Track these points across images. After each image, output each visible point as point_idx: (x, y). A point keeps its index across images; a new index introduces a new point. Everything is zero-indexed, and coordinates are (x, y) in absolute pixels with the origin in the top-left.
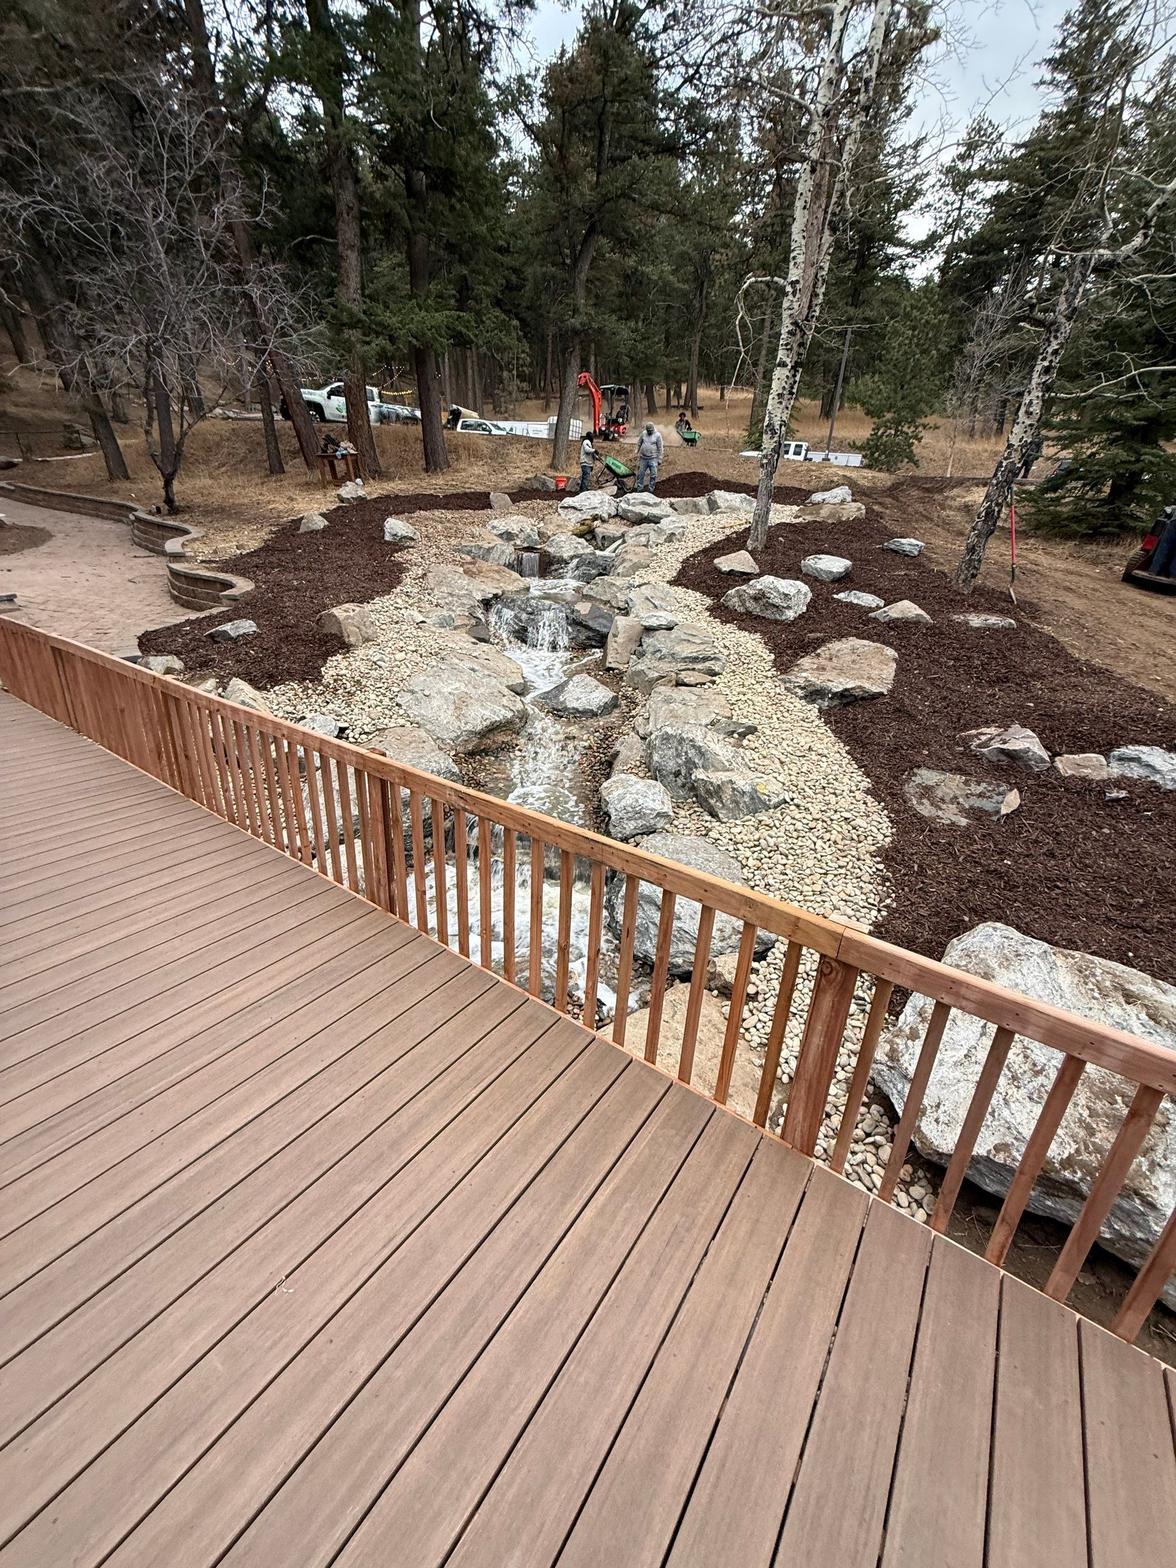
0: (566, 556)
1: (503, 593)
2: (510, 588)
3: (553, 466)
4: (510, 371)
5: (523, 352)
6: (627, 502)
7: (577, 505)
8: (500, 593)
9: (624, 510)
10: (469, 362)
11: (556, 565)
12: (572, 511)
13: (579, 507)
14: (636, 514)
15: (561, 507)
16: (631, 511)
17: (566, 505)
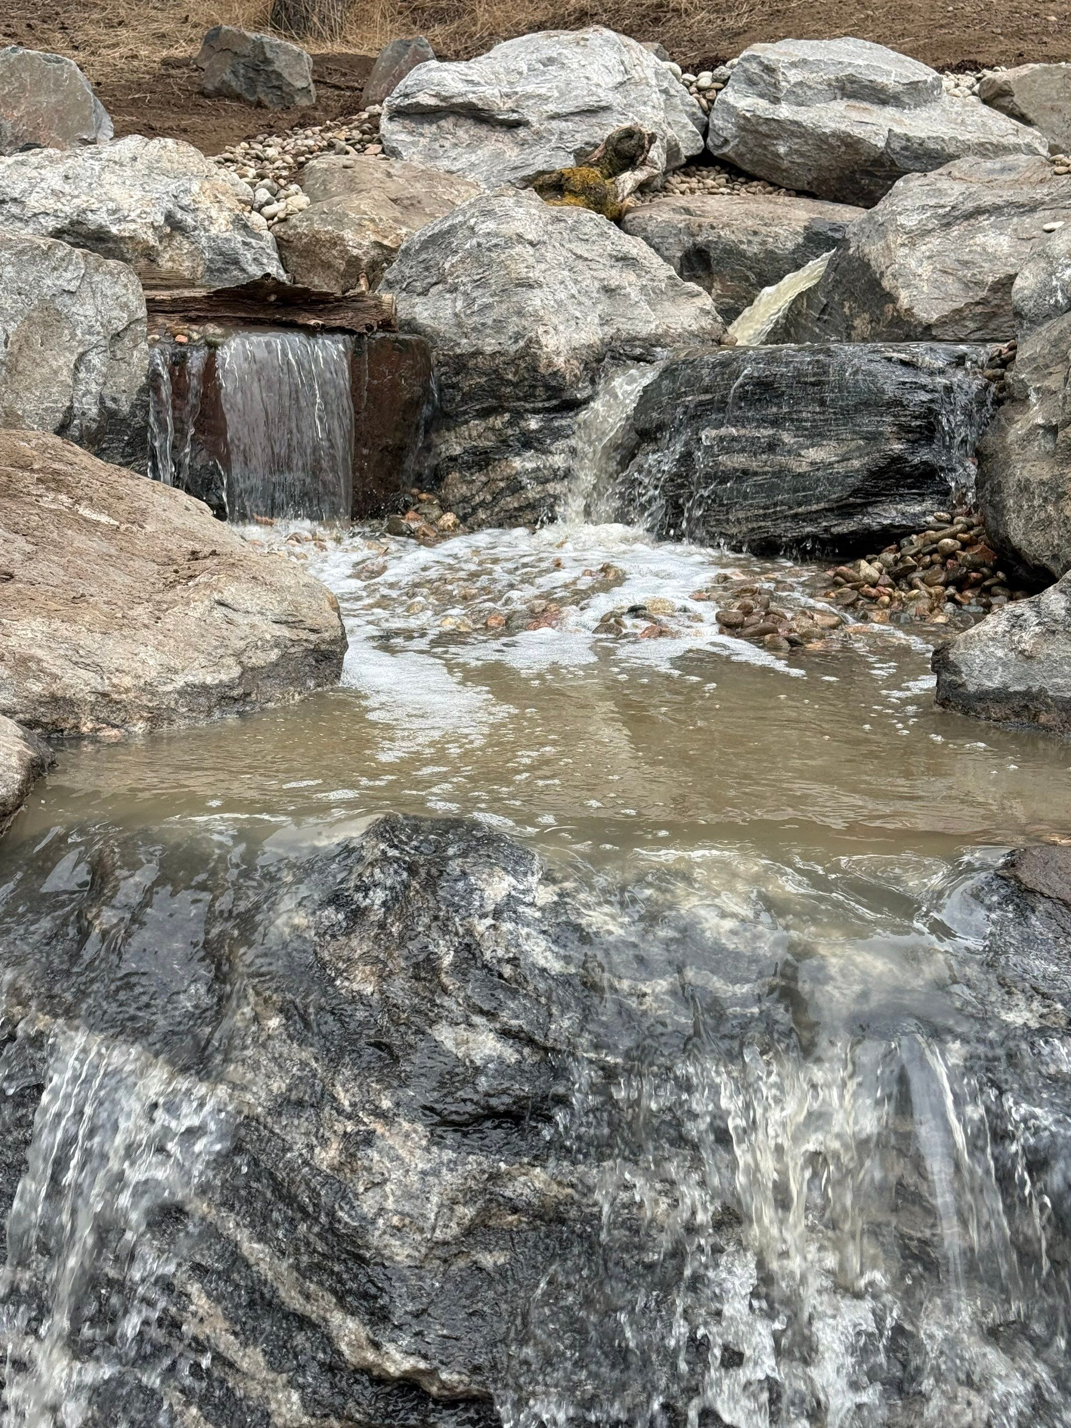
0: (562, 341)
1: (52, 733)
2: (136, 660)
6: (765, 82)
7: (489, 95)
9: (748, 125)
11: (476, 426)
12: (465, 131)
13: (503, 108)
14: (822, 141)
15: (398, 113)
16: (793, 130)
17: (425, 99)
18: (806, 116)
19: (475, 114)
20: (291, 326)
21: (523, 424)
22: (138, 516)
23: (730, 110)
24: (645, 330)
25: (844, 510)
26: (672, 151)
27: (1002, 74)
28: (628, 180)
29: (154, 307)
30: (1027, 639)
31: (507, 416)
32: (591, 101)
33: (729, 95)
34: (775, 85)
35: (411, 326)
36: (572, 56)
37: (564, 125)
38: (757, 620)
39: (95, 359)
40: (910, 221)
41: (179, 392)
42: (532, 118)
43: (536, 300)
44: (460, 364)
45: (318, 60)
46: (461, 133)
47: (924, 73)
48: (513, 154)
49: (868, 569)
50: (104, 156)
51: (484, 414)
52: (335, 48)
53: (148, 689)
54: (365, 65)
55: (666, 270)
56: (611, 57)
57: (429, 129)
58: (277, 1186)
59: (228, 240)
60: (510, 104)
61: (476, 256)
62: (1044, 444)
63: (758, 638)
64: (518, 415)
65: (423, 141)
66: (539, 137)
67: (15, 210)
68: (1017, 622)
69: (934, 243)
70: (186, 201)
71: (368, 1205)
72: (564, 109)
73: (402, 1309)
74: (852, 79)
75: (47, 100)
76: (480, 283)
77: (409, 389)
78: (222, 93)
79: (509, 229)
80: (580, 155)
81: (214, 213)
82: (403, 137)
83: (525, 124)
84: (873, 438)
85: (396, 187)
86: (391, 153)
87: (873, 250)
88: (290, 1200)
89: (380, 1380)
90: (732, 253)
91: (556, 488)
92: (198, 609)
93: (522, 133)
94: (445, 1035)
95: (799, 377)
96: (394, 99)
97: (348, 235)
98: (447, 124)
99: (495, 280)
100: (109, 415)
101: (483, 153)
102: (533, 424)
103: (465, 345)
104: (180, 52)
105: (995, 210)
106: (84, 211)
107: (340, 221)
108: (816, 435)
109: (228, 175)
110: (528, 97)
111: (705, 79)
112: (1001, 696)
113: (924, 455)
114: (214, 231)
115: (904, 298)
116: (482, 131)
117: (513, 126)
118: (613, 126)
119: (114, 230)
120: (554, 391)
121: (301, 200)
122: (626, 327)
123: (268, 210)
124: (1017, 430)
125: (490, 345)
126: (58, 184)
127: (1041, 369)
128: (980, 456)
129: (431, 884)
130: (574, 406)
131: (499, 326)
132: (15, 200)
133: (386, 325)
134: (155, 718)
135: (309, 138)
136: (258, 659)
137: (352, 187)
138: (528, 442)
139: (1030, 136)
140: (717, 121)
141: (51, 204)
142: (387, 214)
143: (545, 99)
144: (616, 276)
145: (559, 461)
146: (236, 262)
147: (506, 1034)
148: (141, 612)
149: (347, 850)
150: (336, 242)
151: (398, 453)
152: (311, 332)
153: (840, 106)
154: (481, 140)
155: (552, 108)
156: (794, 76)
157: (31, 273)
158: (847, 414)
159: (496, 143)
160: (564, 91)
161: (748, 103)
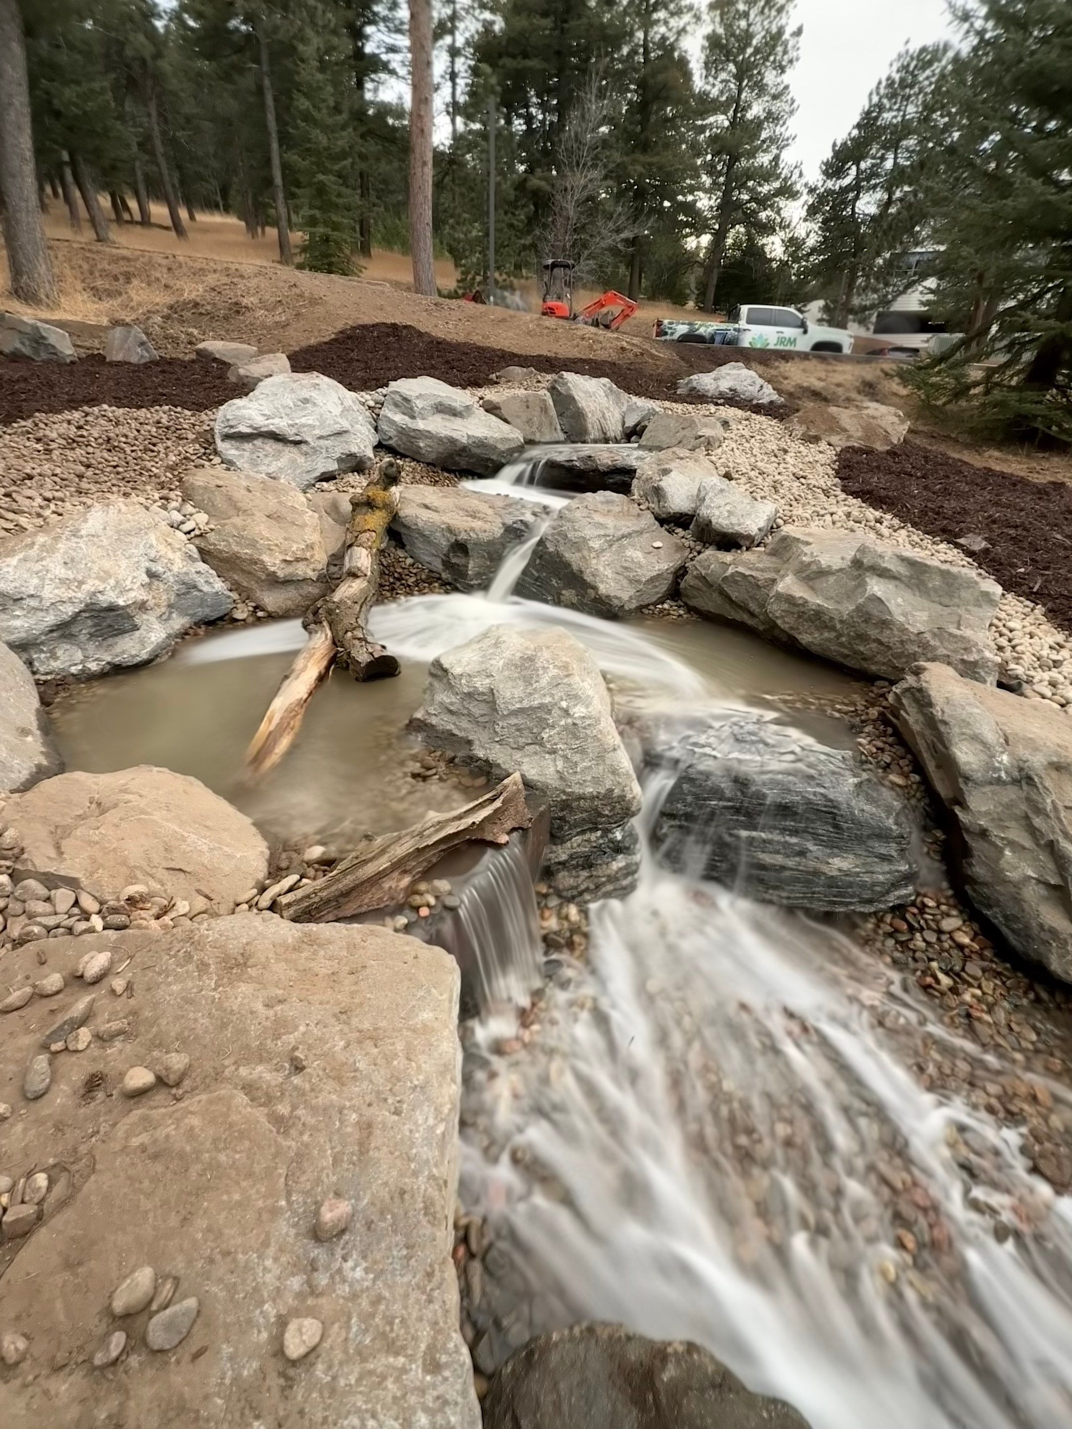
9: (402, 430)
11: (577, 840)
12: (271, 446)
13: (290, 434)
15: (227, 438)
16: (426, 434)
17: (244, 429)
18: (430, 427)
19: (275, 437)
21: (610, 836)
23: (392, 422)
31: (599, 833)
32: (337, 428)
33: (385, 412)
34: (411, 409)
36: (317, 398)
37: (326, 442)
42: (309, 439)
44: (566, 805)
46: (267, 447)
47: (469, 400)
48: (301, 460)
50: (83, 532)
56: (335, 397)
57: (248, 446)
59: (187, 574)
60: (294, 431)
65: (247, 454)
66: (315, 450)
67: (33, 603)
70: (153, 555)
72: (325, 433)
74: (441, 404)
81: (171, 555)
82: (233, 452)
83: (306, 442)
86: (227, 462)
93: (304, 447)
96: (223, 428)
97: (265, 558)
98: (258, 442)
101: (283, 462)
102: (618, 835)
106: (94, 594)
107: (254, 546)
110: (304, 426)
114: (175, 569)
116: (279, 446)
117: (298, 443)
119: (121, 602)
121: (203, 518)
123: (183, 527)
126: (61, 572)
132: (32, 596)
138: (618, 848)
140: (384, 426)
141: (65, 594)
143: (313, 427)
146: (195, 587)
153: (438, 418)
154: (280, 452)
155: (317, 432)
156: (420, 404)
159: (290, 454)
160: (322, 421)
161: (399, 418)
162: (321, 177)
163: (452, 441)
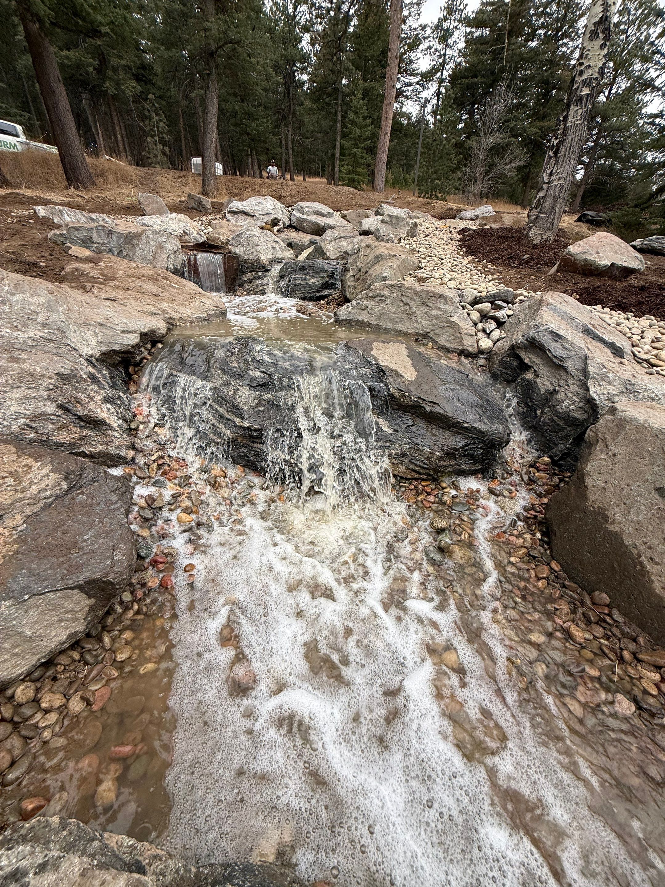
0: (265, 257)
1: (171, 324)
2: (186, 311)
3: (205, 193)
4: (153, 137)
5: (161, 121)
6: (301, 210)
7: (248, 209)
8: (160, 326)
9: (298, 219)
10: (117, 128)
11: (249, 274)
12: (243, 217)
13: (250, 212)
14: (312, 223)
15: (229, 212)
16: (307, 221)
17: (234, 209)
18: (309, 218)
19: (245, 213)
20: (211, 252)
21: (258, 274)
22: (184, 286)
23: (295, 216)
24: (281, 256)
25: (318, 291)
26: (284, 224)
27: (345, 212)
28: (276, 228)
29: (182, 246)
30: (350, 310)
31: (255, 272)
32: (268, 212)
33: (294, 213)
34: (303, 211)
35: (235, 253)
36: (264, 202)
37: (263, 216)
38: (303, 310)
39: (172, 256)
40: (329, 239)
41: (189, 265)
42: (256, 215)
43: (259, 248)
44: (245, 261)
45: (212, 203)
47: (331, 211)
48: (253, 222)
49: (322, 302)
50: (169, 217)
51: (251, 272)
52: (216, 200)
53: (189, 317)
54: (222, 204)
55: (284, 245)
56: (271, 203)
57: (236, 216)
58: (223, 399)
59: (196, 236)
60: (252, 211)
61: (247, 239)
62: (352, 279)
63: (303, 313)
64: (257, 272)
65: (235, 218)
66: (258, 219)
68: (348, 307)
69: (333, 243)
70: (187, 228)
71: (239, 400)
72: (263, 213)
73: (246, 417)
74: (318, 211)
75: (155, 206)
76: (248, 245)
77: (236, 266)
78: (193, 208)
79: (253, 233)
80: (266, 223)
82: (231, 217)
84: (323, 277)
85: (230, 227)
86: (229, 221)
87: (322, 244)
88: (225, 400)
89: (244, 428)
90: (296, 244)
91: (265, 287)
92: (197, 303)
93: (255, 218)
94: (250, 372)
95: (309, 265)
96: (228, 209)
98: (239, 215)
99: (251, 243)
100: (176, 269)
101: (247, 222)
102: (260, 274)
103: (246, 258)
104: (183, 199)
105: (344, 237)
106: (166, 229)
107: (219, 234)
108: (313, 277)
109: (196, 223)
110: (255, 210)
111: (290, 209)
112: (345, 320)
113: (332, 281)
115: (328, 254)
116: (247, 217)
117: (253, 216)
118: (273, 217)
120: (264, 267)
121: (211, 230)
122: (277, 256)
123: (204, 231)
124: (348, 276)
125: (251, 258)
126: (159, 222)
127: (352, 265)
128: (342, 281)
129: (246, 347)
130: (268, 271)
131: (252, 254)
133: (230, 253)
134: (191, 322)
135: (211, 217)
136: (210, 313)
137: (221, 227)
138: (259, 278)
139: (350, 225)
140: (292, 218)
142: (229, 233)
143: (259, 211)
144: (274, 245)
145: (265, 282)
146: (198, 239)
147: (261, 372)
148: (186, 303)
149: (230, 343)
150: (219, 238)
151: (234, 280)
152: (215, 253)
153: (315, 216)
154: (246, 219)
155: (260, 213)
156: (307, 209)
157: (156, 237)
158: (318, 273)
159: (250, 220)
160: (263, 209)
161: (298, 215)
162: (355, 150)
163: (318, 224)
